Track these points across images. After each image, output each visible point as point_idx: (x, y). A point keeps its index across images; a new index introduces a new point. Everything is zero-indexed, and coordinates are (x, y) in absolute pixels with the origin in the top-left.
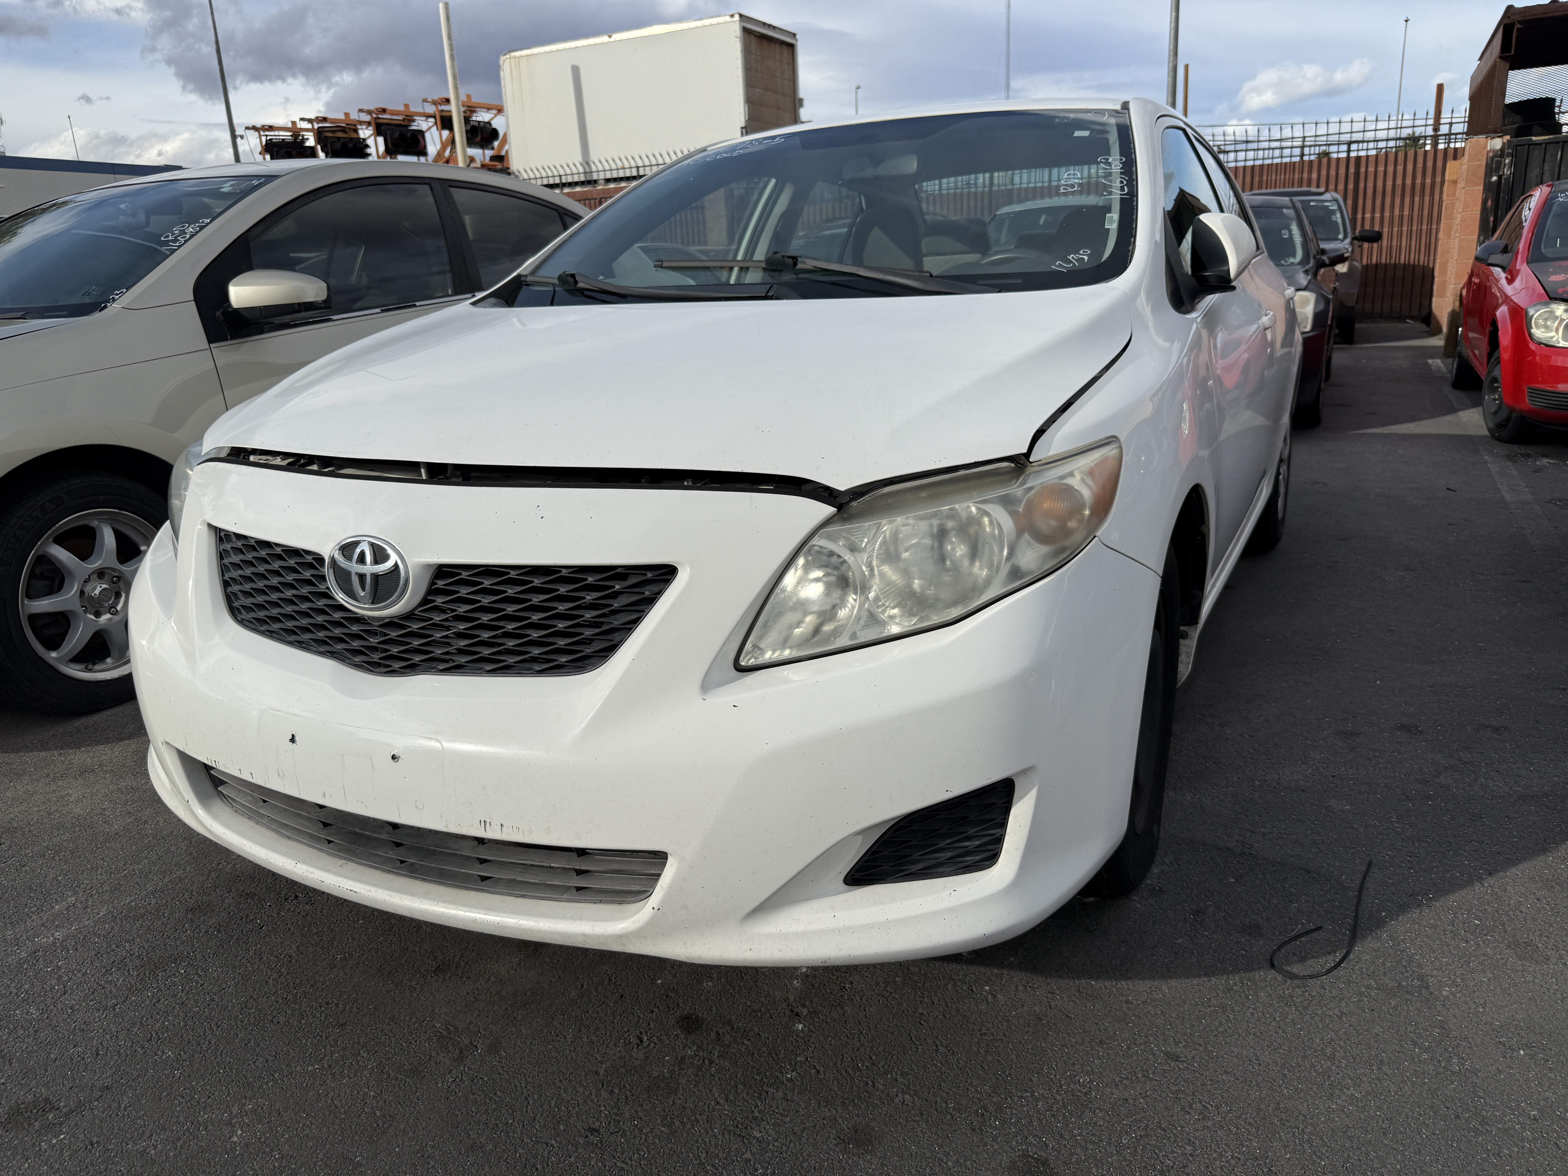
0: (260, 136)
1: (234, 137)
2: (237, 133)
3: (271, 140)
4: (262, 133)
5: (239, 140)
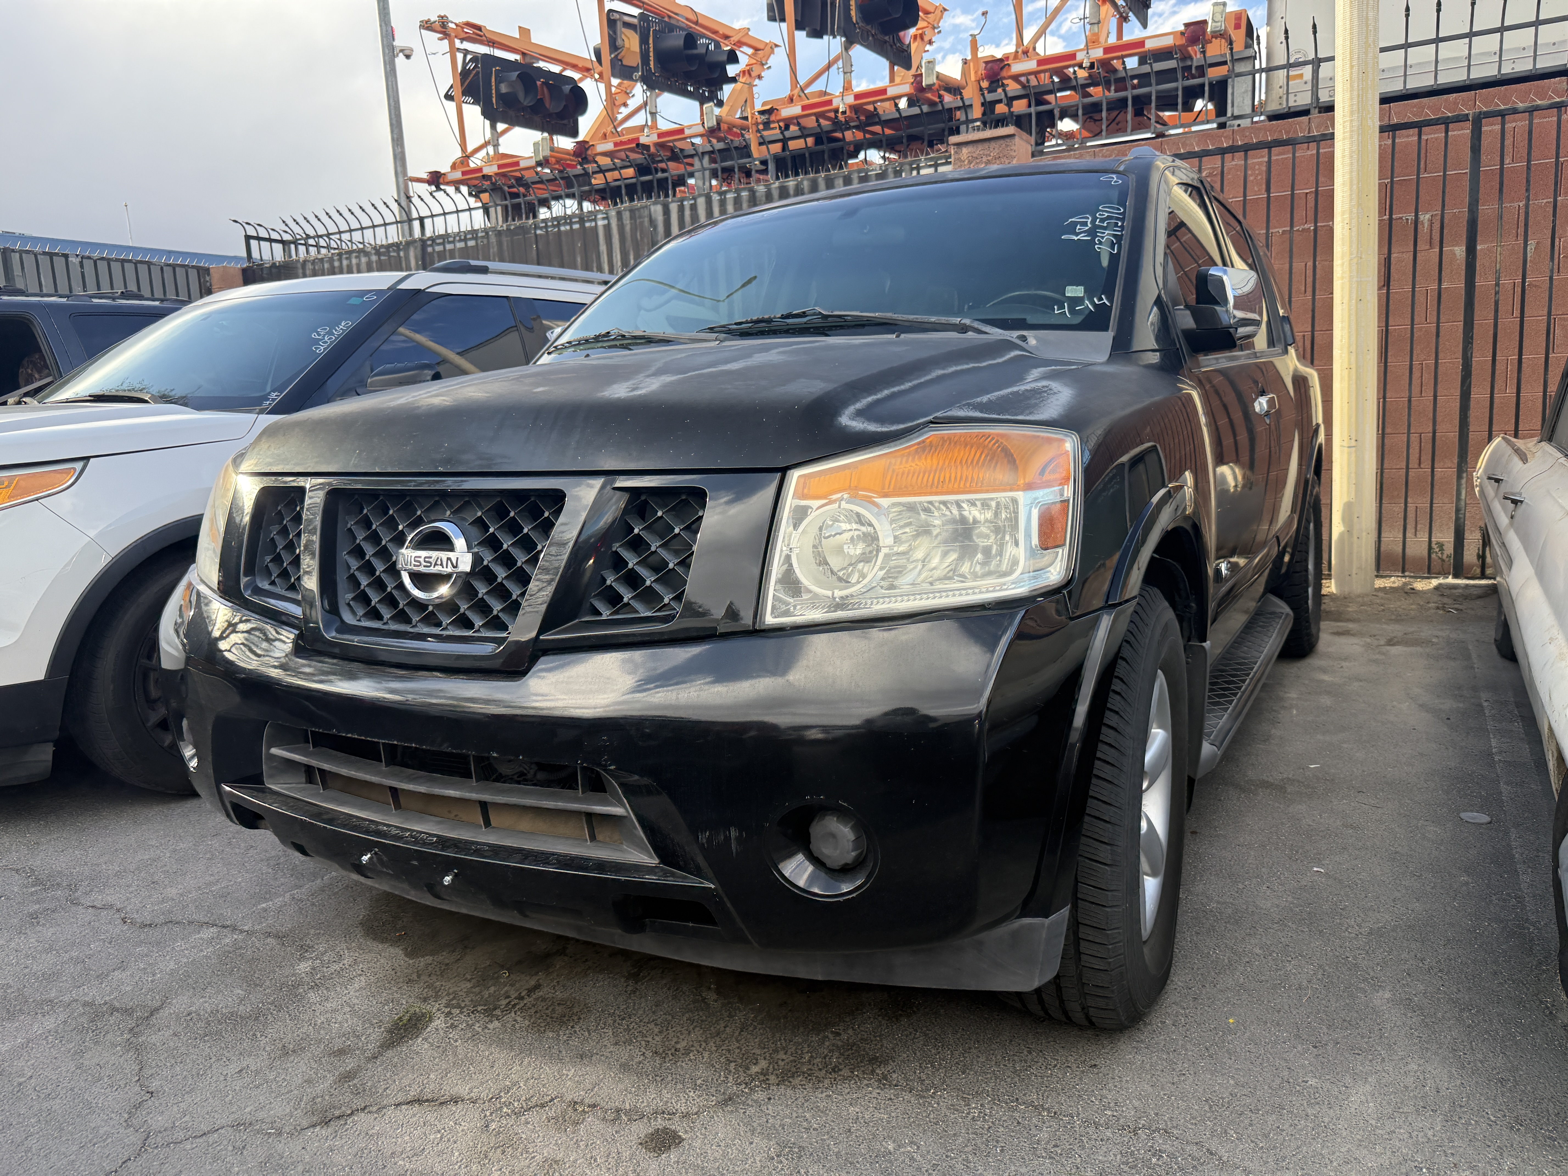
0: (453, 51)
1: (390, 53)
2: (398, 40)
3: (475, 62)
4: (457, 44)
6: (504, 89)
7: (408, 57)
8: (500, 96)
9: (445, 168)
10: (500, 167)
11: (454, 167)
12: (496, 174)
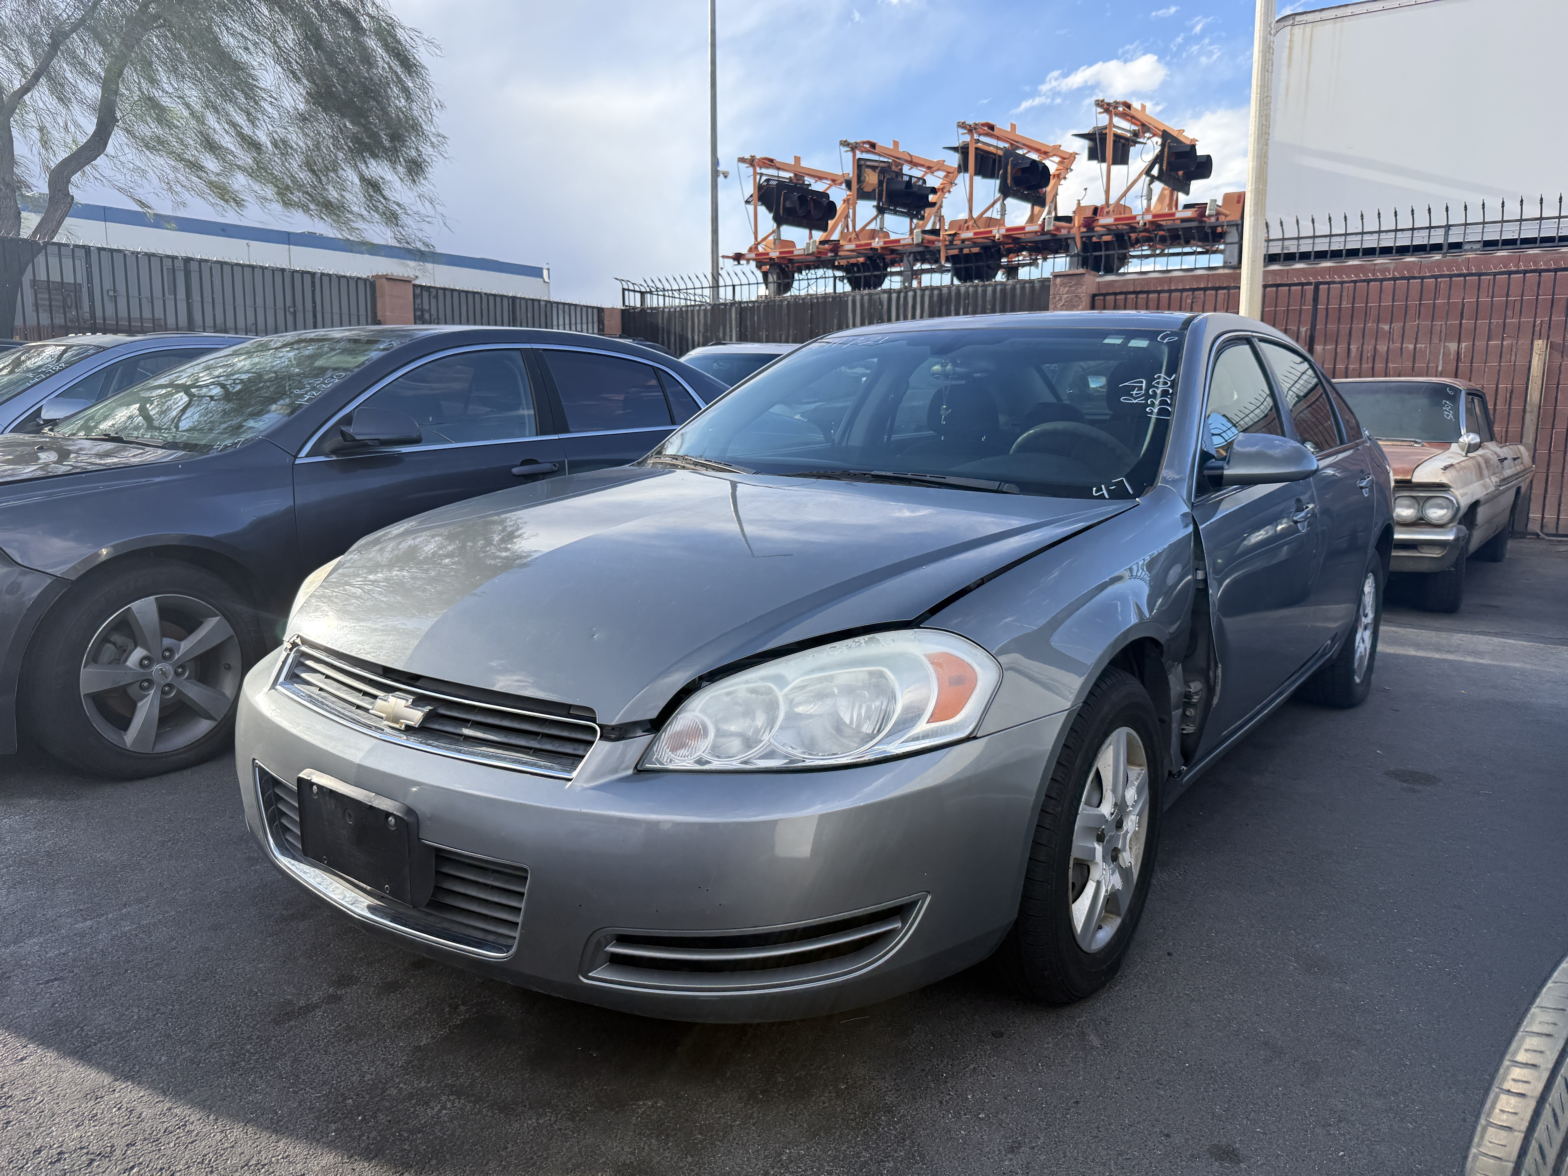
0: (755, 173)
1: (715, 174)
2: (721, 168)
3: (767, 180)
4: (758, 170)
5: (721, 179)
6: (788, 204)
7: (726, 177)
8: (785, 209)
9: (744, 251)
10: (781, 253)
11: (750, 250)
12: (778, 258)
